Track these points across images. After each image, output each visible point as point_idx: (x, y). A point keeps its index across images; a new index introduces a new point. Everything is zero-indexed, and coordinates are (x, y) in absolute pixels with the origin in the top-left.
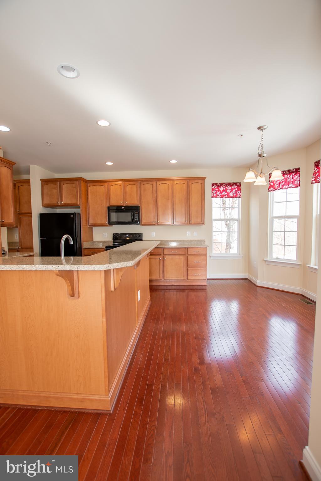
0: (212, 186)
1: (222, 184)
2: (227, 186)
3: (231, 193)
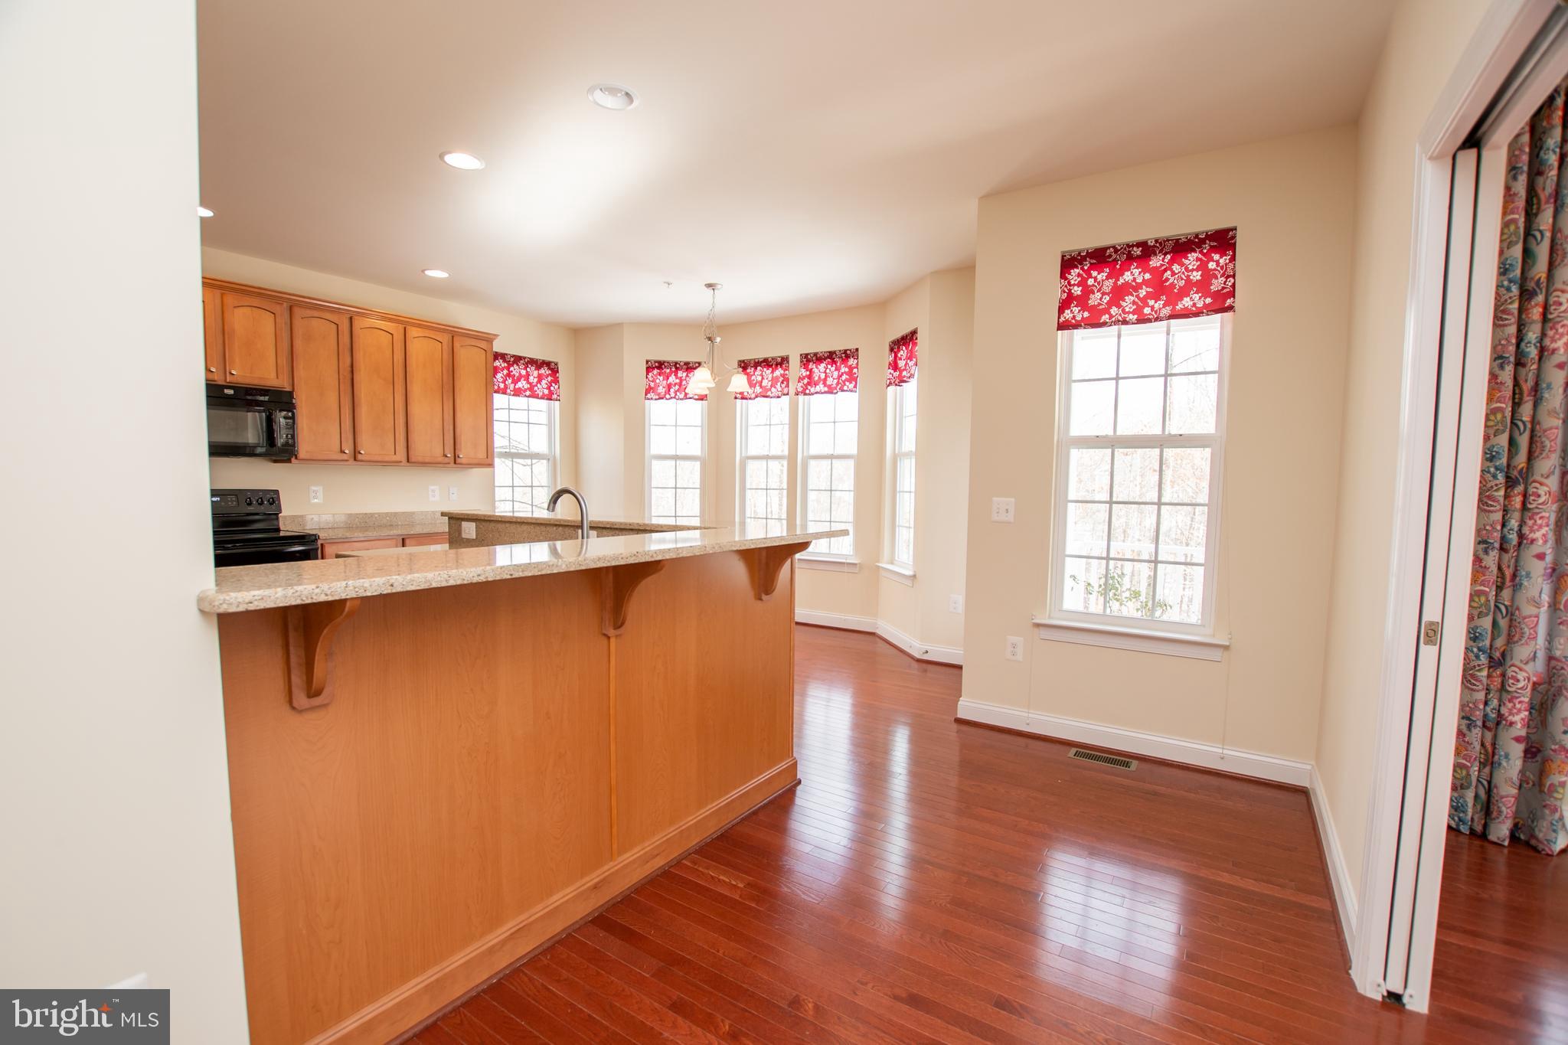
2: (530, 366)
3: (539, 385)
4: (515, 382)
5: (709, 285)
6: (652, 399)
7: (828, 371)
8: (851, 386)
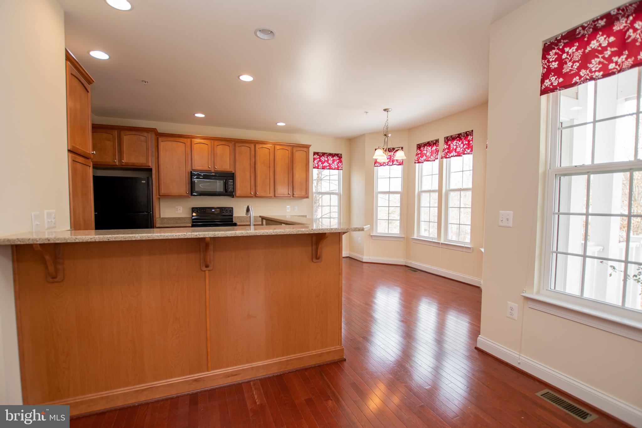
0: (314, 155)
1: (324, 154)
2: (329, 156)
3: (333, 164)
4: (323, 163)
5: (385, 110)
6: (377, 166)
7: (457, 144)
8: (469, 151)
